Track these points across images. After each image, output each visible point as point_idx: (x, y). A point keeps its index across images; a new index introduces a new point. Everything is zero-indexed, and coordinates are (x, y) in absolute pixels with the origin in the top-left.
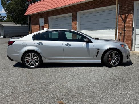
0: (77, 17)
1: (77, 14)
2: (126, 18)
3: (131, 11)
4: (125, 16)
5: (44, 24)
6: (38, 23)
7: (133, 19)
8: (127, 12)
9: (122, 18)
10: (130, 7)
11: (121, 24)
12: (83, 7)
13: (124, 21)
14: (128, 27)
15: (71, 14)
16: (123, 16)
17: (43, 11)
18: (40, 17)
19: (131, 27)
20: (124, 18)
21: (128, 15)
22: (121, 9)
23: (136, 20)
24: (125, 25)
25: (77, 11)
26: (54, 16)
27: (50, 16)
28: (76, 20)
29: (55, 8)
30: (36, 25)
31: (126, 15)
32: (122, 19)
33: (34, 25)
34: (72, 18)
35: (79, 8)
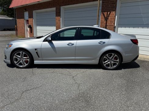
0: (60, 13)
1: (60, 9)
2: (108, 16)
3: (114, 8)
4: (107, 13)
5: (29, 18)
6: (23, 17)
7: (115, 17)
8: (110, 9)
9: (104, 15)
10: (113, 4)
11: (103, 22)
12: (66, 2)
13: (106, 19)
14: (110, 26)
15: (54, 9)
16: (105, 14)
17: (27, 4)
18: (25, 10)
19: (113, 26)
20: (106, 16)
21: (110, 13)
22: (104, 6)
23: (119, 18)
24: (106, 24)
25: (60, 6)
26: (38, 10)
27: (35, 10)
28: (60, 16)
29: (38, 2)
30: (21, 19)
31: (109, 13)
32: (104, 17)
33: (19, 19)
34: (56, 13)
35: (62, 3)
